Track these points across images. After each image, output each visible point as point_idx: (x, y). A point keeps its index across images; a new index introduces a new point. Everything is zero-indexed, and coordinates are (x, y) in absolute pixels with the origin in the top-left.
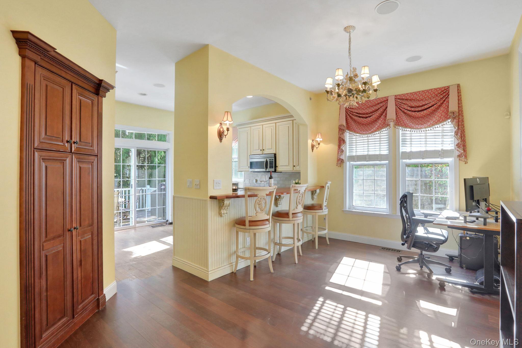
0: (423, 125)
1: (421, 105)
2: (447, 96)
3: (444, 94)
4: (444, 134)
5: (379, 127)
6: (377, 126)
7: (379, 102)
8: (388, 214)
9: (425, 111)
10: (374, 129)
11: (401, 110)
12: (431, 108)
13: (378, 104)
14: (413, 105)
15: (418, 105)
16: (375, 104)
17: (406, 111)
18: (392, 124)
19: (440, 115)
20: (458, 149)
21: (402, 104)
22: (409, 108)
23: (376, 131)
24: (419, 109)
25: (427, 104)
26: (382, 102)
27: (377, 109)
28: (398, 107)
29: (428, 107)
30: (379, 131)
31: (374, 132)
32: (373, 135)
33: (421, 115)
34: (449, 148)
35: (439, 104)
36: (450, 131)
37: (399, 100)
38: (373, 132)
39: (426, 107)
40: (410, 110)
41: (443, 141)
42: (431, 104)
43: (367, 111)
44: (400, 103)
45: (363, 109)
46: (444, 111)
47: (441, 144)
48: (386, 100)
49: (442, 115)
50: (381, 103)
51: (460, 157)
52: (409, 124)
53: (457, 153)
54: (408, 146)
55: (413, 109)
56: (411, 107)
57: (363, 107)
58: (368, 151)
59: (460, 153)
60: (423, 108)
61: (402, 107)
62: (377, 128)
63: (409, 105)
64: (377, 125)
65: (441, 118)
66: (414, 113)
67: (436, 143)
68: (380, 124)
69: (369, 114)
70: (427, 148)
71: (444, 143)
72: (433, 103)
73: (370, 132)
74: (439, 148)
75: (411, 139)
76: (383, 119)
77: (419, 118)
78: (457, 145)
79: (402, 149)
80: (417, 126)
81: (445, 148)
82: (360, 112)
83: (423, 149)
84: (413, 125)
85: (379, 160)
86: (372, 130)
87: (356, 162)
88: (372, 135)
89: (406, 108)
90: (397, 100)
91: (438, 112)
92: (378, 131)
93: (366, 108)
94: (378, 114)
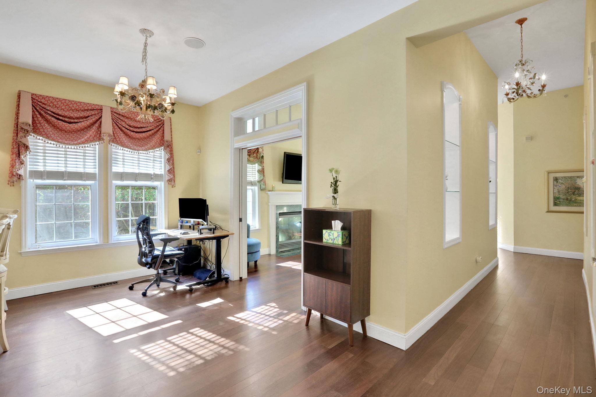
0: (141, 147)
1: (139, 126)
2: (162, 125)
3: (160, 123)
4: (155, 159)
5: (89, 139)
6: (86, 138)
7: (90, 108)
8: (98, 245)
9: (144, 134)
10: (83, 140)
11: (118, 126)
12: (148, 132)
13: (87, 110)
14: (132, 125)
15: (136, 126)
16: (83, 109)
17: (124, 129)
18: (106, 138)
19: (156, 141)
20: (169, 174)
21: (120, 120)
22: (127, 127)
23: (84, 143)
24: (138, 131)
25: (145, 127)
26: (94, 110)
27: (86, 116)
28: (114, 121)
29: (146, 130)
30: (88, 143)
31: (81, 144)
32: (80, 148)
33: (139, 136)
34: (159, 173)
35: (155, 130)
36: (159, 157)
37: (115, 114)
38: (79, 144)
39: (144, 130)
40: (129, 128)
41: (154, 165)
42: (149, 129)
43: (72, 115)
44: (116, 118)
45: (64, 110)
46: (159, 138)
47: (153, 168)
48: (99, 109)
49: (157, 142)
50: (91, 110)
51: (170, 181)
52: (126, 144)
53: (167, 178)
54: (119, 166)
55: (131, 129)
56: (129, 126)
57: (63, 107)
58: (66, 167)
59: (170, 178)
60: (141, 130)
61: (119, 123)
62: (86, 140)
63: (127, 123)
64: (87, 136)
65: (156, 144)
66: (132, 133)
67: (148, 166)
68: (91, 135)
69: (73, 119)
70: (140, 170)
71: (155, 167)
72: (151, 128)
73: (76, 142)
74: (151, 172)
75: (124, 159)
76: (95, 130)
77: (135, 139)
78: (168, 171)
79: (115, 169)
80: (135, 147)
81: (156, 173)
82: (60, 113)
83: (137, 171)
84: (131, 146)
85: (83, 179)
86: (79, 141)
87: (45, 180)
88: (78, 148)
89: (124, 126)
90: (113, 113)
91: (155, 138)
92: (86, 144)
93: (68, 110)
94: (89, 123)
